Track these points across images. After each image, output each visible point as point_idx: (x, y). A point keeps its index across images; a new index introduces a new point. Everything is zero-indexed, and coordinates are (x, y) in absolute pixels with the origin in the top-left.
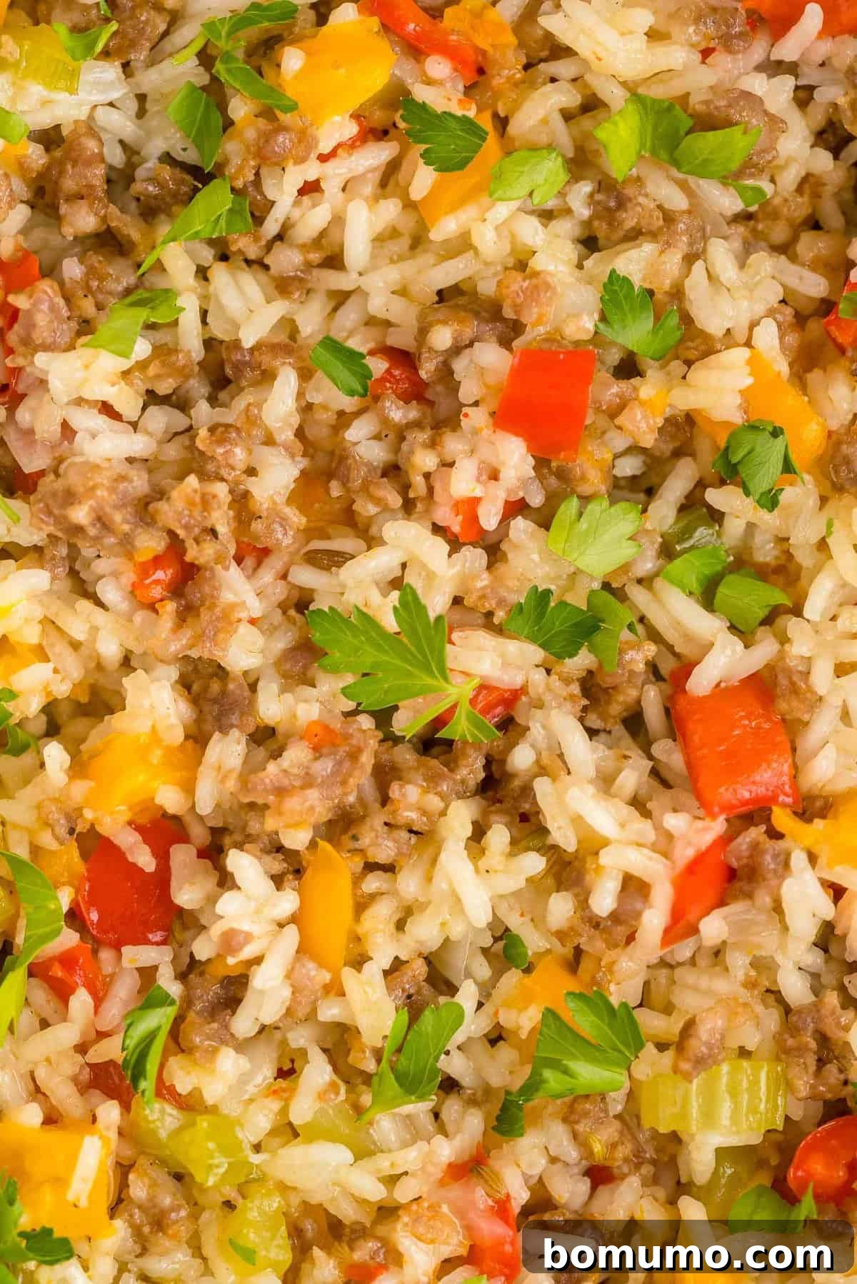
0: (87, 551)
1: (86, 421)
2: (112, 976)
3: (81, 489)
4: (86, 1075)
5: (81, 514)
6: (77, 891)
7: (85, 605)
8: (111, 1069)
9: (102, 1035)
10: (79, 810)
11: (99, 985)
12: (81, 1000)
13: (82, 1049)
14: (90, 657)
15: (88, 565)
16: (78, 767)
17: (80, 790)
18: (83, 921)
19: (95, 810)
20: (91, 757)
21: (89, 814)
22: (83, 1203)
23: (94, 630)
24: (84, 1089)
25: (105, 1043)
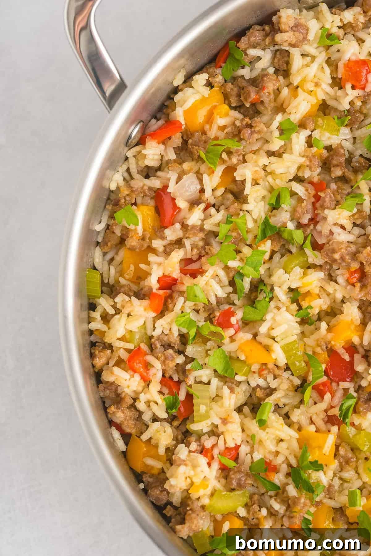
0: (335, 267)
1: (337, 230)
2: (336, 390)
3: (337, 249)
4: (326, 419)
5: (337, 256)
6: (327, 365)
7: (333, 283)
8: (334, 418)
9: (332, 407)
10: (330, 342)
11: (333, 393)
12: (328, 396)
13: (326, 411)
14: (332, 298)
15: (334, 272)
16: (329, 330)
17: (330, 336)
18: (328, 373)
19: (334, 341)
20: (333, 327)
21: (333, 343)
22: (327, 454)
23: (335, 290)
24: (326, 422)
25: (333, 409)
